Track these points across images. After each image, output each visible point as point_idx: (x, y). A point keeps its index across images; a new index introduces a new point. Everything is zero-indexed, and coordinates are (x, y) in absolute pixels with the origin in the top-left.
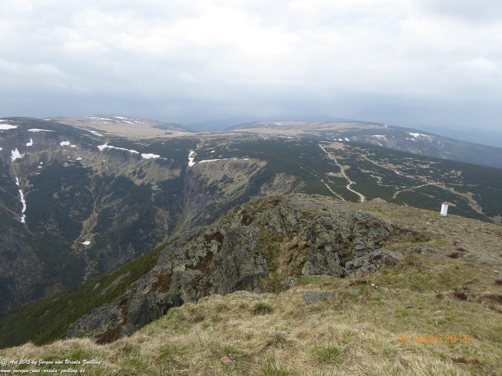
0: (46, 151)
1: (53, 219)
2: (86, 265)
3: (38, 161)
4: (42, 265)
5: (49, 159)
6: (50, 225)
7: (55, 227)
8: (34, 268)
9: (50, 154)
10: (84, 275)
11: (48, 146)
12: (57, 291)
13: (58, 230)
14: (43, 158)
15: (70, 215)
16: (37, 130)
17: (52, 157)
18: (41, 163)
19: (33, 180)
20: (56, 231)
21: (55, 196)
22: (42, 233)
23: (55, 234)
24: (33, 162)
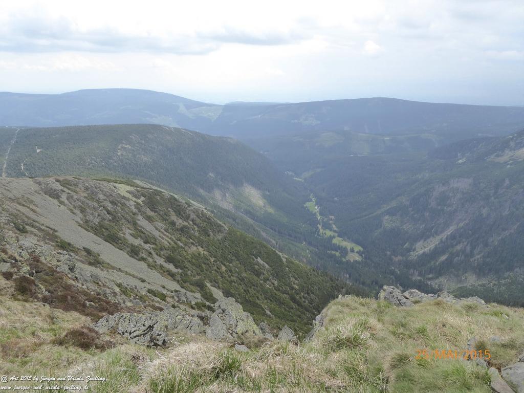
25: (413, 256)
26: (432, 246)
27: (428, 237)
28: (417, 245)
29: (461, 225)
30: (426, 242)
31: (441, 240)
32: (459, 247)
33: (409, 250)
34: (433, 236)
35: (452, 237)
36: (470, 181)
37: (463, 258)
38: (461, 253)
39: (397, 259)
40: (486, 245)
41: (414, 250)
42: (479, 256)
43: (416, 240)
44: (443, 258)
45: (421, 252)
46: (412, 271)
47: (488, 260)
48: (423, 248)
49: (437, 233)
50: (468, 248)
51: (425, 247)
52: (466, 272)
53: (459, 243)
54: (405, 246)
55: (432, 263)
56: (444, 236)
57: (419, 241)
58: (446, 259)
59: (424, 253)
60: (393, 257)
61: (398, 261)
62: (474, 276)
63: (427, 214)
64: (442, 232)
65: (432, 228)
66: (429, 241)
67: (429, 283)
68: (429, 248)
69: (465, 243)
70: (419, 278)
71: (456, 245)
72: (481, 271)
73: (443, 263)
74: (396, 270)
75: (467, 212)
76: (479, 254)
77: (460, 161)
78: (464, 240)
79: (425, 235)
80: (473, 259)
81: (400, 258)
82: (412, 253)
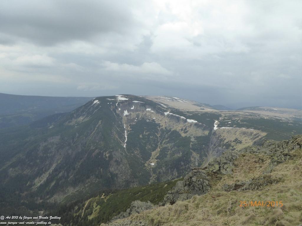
0: (139, 113)
1: (138, 148)
2: (151, 176)
3: (135, 117)
4: (131, 171)
5: (140, 117)
6: (136, 151)
7: (139, 152)
8: (127, 172)
9: (141, 114)
10: (149, 181)
11: (140, 110)
12: (135, 186)
13: (140, 154)
14: (138, 116)
15: (146, 148)
16: (137, 102)
17: (142, 116)
18: (136, 118)
19: (132, 127)
20: (139, 155)
21: (141, 136)
22: (132, 155)
23: (138, 156)
24: (133, 117)
25: (34, 188)
26: (45, 179)
27: (41, 174)
28: (35, 182)
29: (59, 162)
30: (41, 178)
31: (50, 173)
32: (60, 175)
33: (31, 186)
34: (44, 173)
35: (55, 170)
36: (59, 137)
37: (64, 180)
38: (62, 178)
39: (24, 194)
40: (74, 169)
41: (35, 184)
42: (72, 176)
43: (34, 178)
44: (53, 184)
45: (39, 185)
46: (36, 198)
47: (77, 177)
48: (39, 182)
49: (46, 171)
50: (66, 174)
51: (41, 181)
52: (67, 187)
53: (60, 172)
54: (27, 185)
55: (47, 189)
56: (51, 171)
57: (36, 178)
58: (55, 184)
59: (41, 185)
60: (21, 194)
61: (25, 195)
62: (72, 188)
63: (38, 161)
64: (49, 169)
65: (43, 168)
66: (42, 176)
67: (48, 201)
68: (43, 181)
69: (63, 172)
70: (41, 201)
71: (58, 174)
72: (74, 184)
73: (54, 186)
74: (25, 201)
75: (60, 154)
76: (72, 175)
77: (51, 127)
78: (62, 170)
79: (39, 174)
80: (69, 179)
81: (26, 193)
82: (33, 187)
